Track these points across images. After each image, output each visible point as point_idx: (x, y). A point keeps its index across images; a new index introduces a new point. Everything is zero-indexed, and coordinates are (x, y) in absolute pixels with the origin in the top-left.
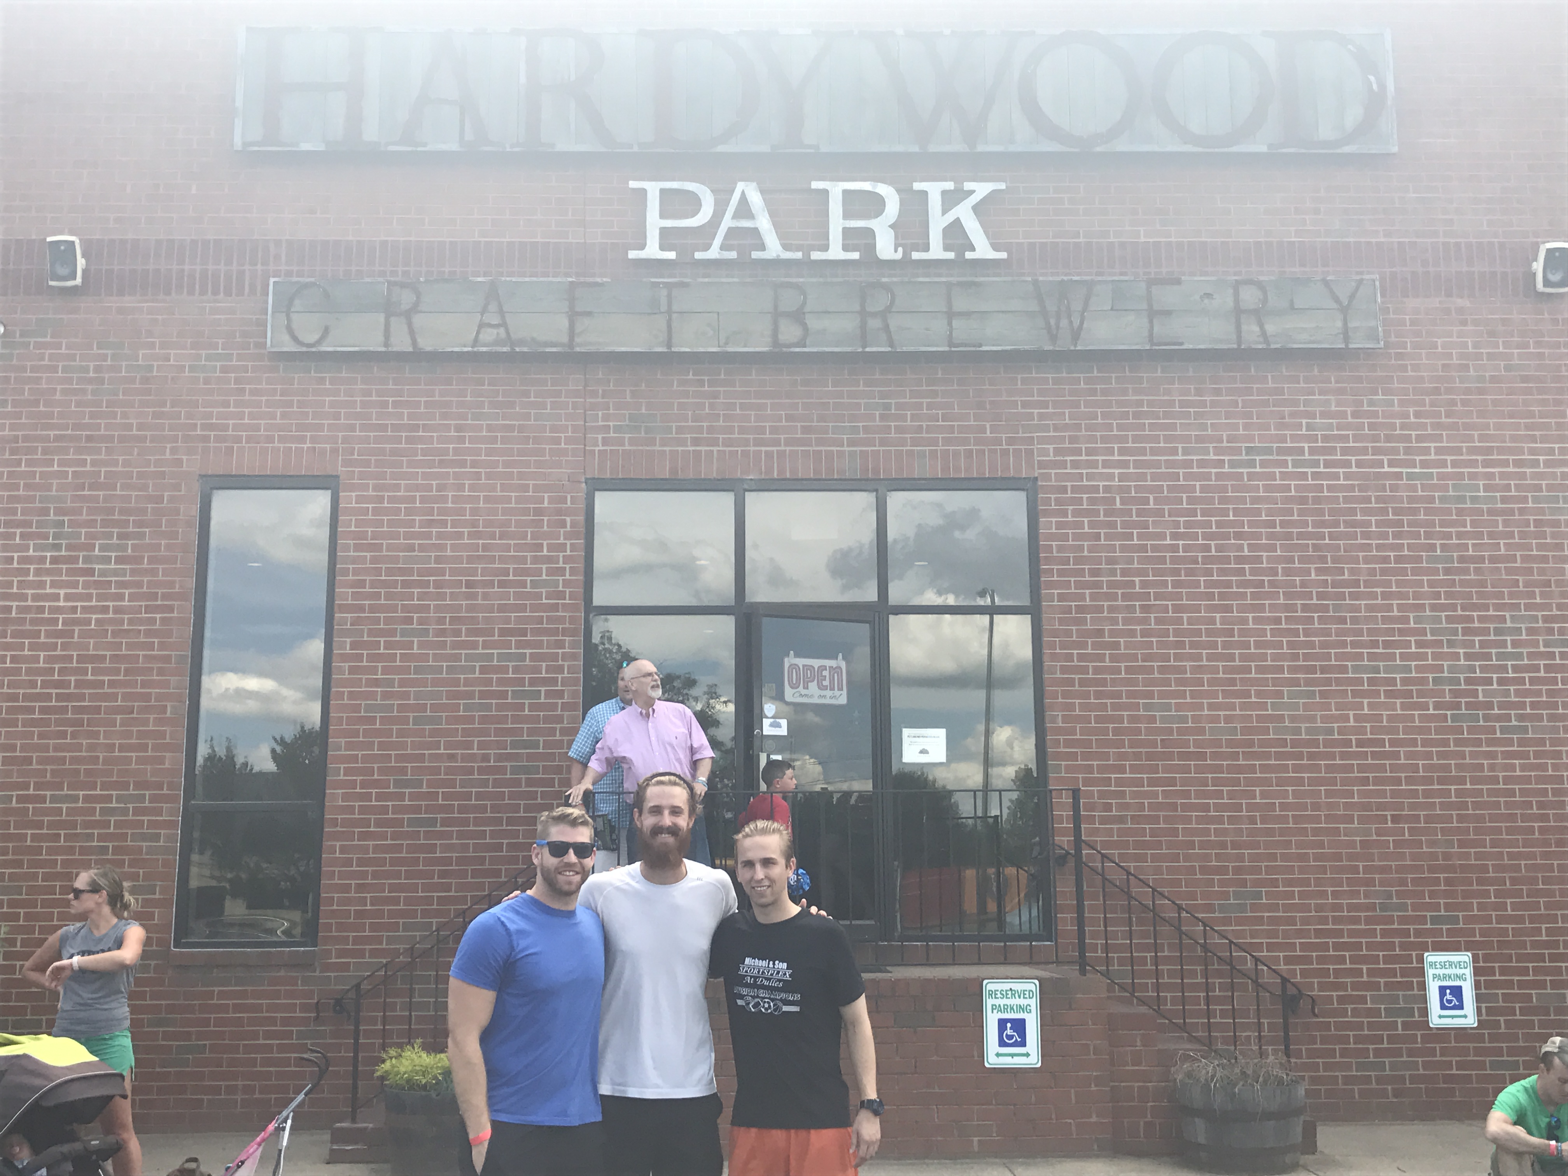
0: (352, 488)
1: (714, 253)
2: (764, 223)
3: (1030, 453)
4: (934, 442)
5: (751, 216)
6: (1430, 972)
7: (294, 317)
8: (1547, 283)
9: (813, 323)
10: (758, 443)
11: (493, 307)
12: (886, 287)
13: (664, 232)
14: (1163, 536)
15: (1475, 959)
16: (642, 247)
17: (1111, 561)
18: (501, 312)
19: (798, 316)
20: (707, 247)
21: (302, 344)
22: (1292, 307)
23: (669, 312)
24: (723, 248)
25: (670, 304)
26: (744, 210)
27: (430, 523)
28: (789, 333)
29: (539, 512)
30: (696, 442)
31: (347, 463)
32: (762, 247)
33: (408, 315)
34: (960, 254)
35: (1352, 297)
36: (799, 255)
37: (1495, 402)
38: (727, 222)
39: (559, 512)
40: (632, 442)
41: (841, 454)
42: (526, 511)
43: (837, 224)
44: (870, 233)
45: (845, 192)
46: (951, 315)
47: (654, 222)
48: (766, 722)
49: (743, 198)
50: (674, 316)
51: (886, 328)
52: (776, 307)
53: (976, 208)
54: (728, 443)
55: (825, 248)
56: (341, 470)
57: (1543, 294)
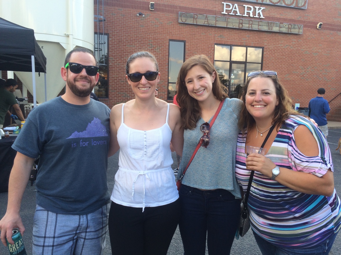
0: (187, 42)
1: (231, 14)
2: (237, 10)
3: (264, 44)
4: (254, 42)
5: (236, 9)
6: (296, 106)
7: (182, 18)
8: (319, 28)
9: (243, 25)
10: (235, 40)
11: (206, 19)
12: (252, 21)
13: (226, 10)
14: (276, 55)
15: (300, 104)
16: (223, 12)
17: (271, 58)
18: (207, 19)
19: (242, 24)
20: (231, 13)
21: (183, 22)
22: (294, 28)
23: (227, 22)
24: (233, 13)
25: (227, 20)
26: (235, 8)
27: (196, 48)
28: (241, 26)
29: (209, 47)
30: (227, 39)
31: (187, 39)
32: (237, 13)
33: (196, 19)
34: (259, 17)
35: (300, 27)
36: (241, 15)
37: (311, 42)
38: (233, 9)
39: (211, 47)
40: (220, 39)
41: (244, 42)
42: (207, 47)
43: (246, 11)
44: (249, 13)
45: (247, 7)
46: (259, 25)
47: (225, 9)
48: (232, 76)
49: (235, 7)
50: (228, 22)
51: (251, 26)
52: (239, 22)
53: (262, 11)
54: (231, 40)
55: (244, 14)
56: (186, 40)
57: (318, 29)
